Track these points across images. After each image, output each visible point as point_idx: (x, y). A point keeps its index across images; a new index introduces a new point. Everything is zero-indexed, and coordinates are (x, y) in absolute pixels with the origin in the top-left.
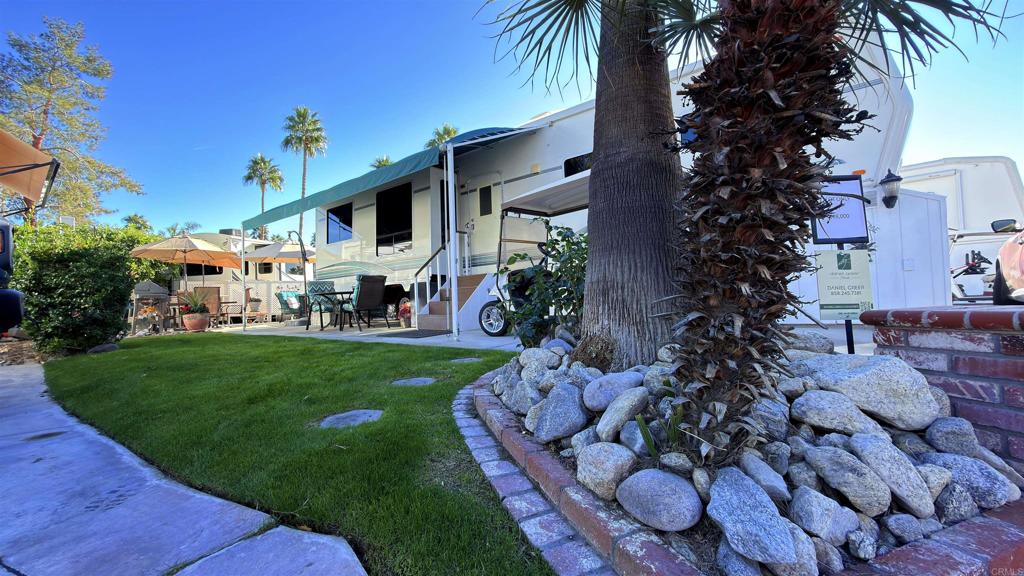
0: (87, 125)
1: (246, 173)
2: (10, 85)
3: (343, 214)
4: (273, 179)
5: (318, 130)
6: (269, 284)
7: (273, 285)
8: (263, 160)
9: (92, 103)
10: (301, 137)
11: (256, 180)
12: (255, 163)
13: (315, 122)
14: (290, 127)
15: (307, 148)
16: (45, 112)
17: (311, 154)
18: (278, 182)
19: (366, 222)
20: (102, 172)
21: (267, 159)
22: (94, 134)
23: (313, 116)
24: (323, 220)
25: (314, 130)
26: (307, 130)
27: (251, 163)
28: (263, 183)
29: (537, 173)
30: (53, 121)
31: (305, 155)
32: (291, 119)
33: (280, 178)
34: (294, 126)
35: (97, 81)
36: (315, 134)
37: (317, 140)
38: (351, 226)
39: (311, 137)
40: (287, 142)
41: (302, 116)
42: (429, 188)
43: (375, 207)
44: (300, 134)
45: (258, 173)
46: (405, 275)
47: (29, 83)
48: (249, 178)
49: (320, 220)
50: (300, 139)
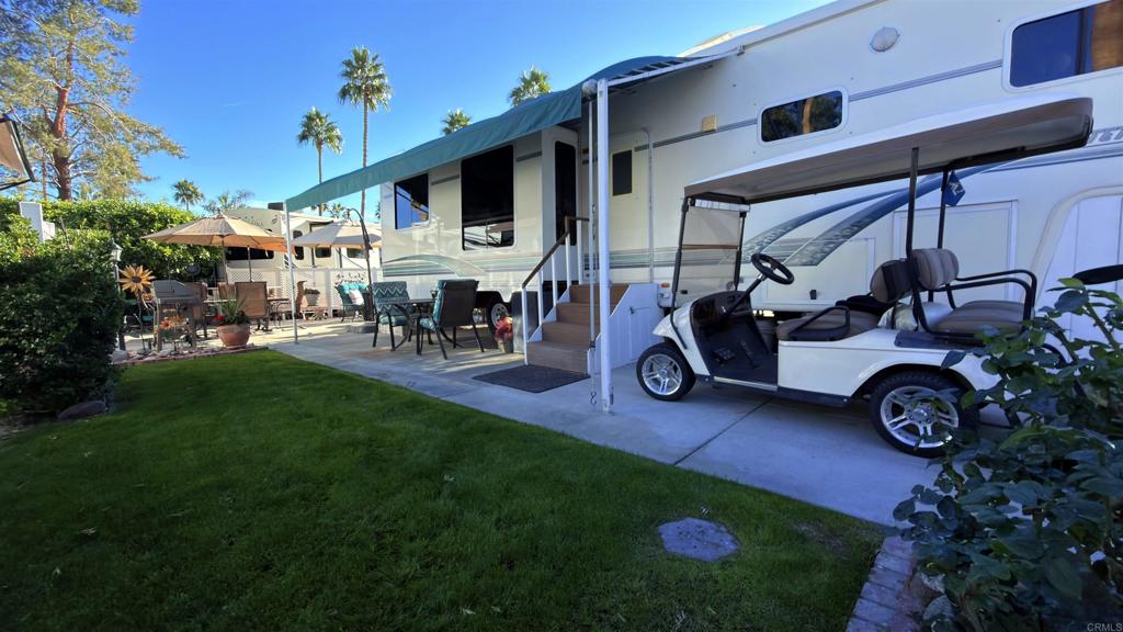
0: (116, 74)
1: (300, 131)
2: (28, 26)
3: (416, 189)
4: (330, 139)
5: (380, 76)
6: (327, 271)
7: (332, 273)
8: (318, 115)
9: (121, 46)
10: (359, 86)
11: (311, 139)
12: (310, 118)
13: (376, 67)
14: (348, 74)
15: (368, 100)
16: (69, 59)
17: (373, 107)
18: (336, 142)
19: (447, 200)
20: (139, 132)
21: (323, 115)
22: (126, 86)
23: (374, 59)
24: (390, 196)
25: (375, 77)
26: (368, 77)
27: (305, 119)
28: (319, 144)
29: (713, 131)
30: (77, 70)
31: (366, 106)
32: (348, 64)
33: (338, 137)
34: (351, 73)
35: (123, 18)
36: (376, 82)
37: (379, 90)
38: (427, 205)
39: (373, 86)
40: (344, 93)
41: (361, 60)
42: (540, 154)
43: (459, 180)
44: (359, 83)
45: (312, 131)
46: (504, 279)
47: (46, 22)
48: (303, 137)
49: (386, 197)
50: (360, 88)
